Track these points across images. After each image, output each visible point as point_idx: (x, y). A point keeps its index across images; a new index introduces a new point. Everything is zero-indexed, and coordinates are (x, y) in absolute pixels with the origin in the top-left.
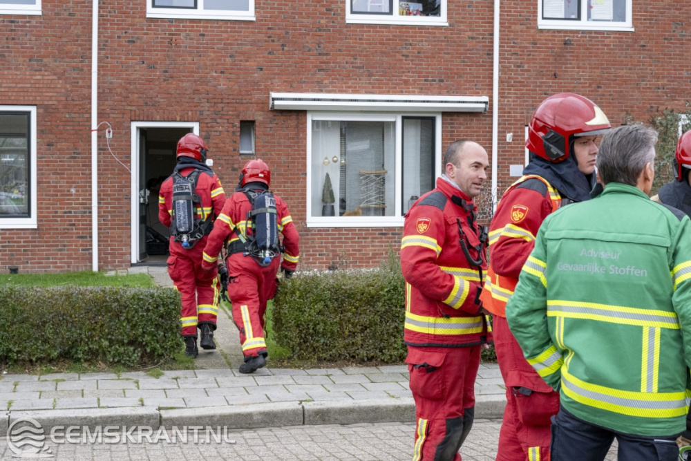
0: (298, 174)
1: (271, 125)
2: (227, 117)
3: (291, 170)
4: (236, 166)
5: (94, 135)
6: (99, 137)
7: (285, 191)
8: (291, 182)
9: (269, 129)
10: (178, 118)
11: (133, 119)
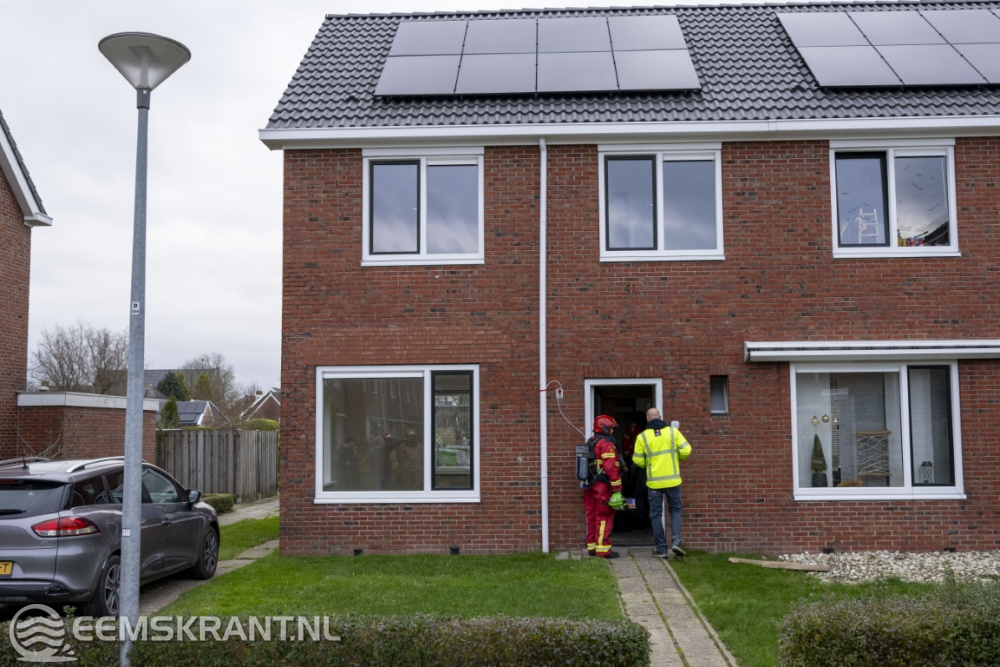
0: (782, 437)
1: (746, 380)
2: (694, 372)
3: (772, 433)
4: (706, 429)
5: (543, 396)
6: (548, 398)
7: (766, 457)
8: (774, 447)
9: (744, 385)
10: (638, 375)
11: (587, 376)
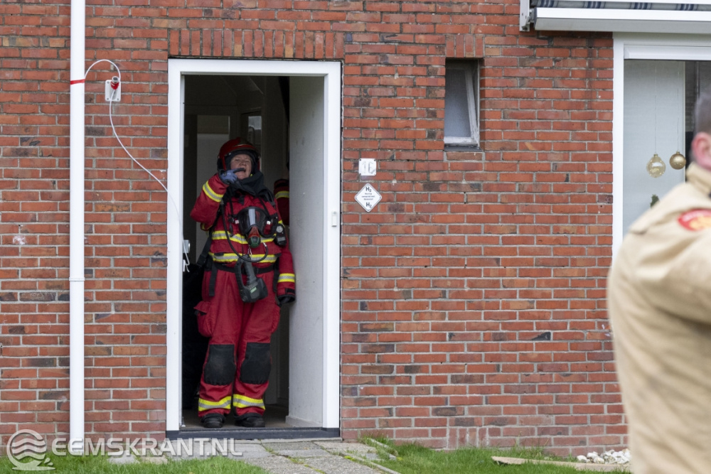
0: (592, 199)
1: (522, 72)
3: (573, 188)
4: (434, 177)
5: (77, 94)
6: (88, 99)
9: (517, 82)
10: (289, 53)
11: (173, 53)
